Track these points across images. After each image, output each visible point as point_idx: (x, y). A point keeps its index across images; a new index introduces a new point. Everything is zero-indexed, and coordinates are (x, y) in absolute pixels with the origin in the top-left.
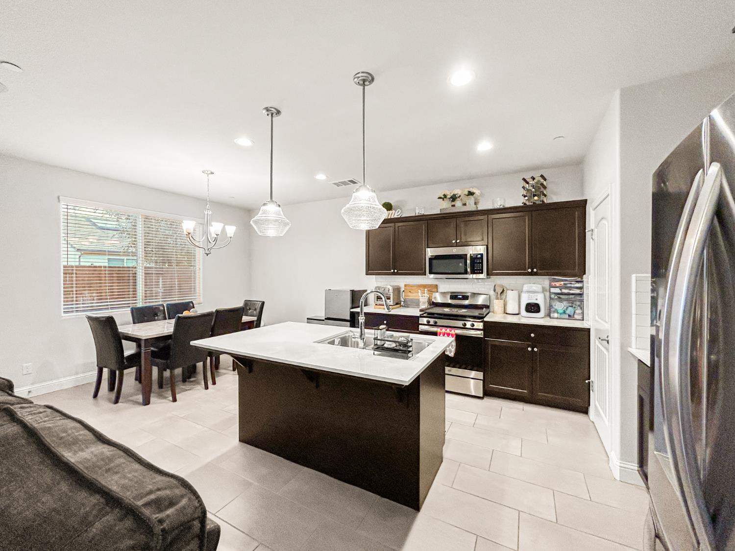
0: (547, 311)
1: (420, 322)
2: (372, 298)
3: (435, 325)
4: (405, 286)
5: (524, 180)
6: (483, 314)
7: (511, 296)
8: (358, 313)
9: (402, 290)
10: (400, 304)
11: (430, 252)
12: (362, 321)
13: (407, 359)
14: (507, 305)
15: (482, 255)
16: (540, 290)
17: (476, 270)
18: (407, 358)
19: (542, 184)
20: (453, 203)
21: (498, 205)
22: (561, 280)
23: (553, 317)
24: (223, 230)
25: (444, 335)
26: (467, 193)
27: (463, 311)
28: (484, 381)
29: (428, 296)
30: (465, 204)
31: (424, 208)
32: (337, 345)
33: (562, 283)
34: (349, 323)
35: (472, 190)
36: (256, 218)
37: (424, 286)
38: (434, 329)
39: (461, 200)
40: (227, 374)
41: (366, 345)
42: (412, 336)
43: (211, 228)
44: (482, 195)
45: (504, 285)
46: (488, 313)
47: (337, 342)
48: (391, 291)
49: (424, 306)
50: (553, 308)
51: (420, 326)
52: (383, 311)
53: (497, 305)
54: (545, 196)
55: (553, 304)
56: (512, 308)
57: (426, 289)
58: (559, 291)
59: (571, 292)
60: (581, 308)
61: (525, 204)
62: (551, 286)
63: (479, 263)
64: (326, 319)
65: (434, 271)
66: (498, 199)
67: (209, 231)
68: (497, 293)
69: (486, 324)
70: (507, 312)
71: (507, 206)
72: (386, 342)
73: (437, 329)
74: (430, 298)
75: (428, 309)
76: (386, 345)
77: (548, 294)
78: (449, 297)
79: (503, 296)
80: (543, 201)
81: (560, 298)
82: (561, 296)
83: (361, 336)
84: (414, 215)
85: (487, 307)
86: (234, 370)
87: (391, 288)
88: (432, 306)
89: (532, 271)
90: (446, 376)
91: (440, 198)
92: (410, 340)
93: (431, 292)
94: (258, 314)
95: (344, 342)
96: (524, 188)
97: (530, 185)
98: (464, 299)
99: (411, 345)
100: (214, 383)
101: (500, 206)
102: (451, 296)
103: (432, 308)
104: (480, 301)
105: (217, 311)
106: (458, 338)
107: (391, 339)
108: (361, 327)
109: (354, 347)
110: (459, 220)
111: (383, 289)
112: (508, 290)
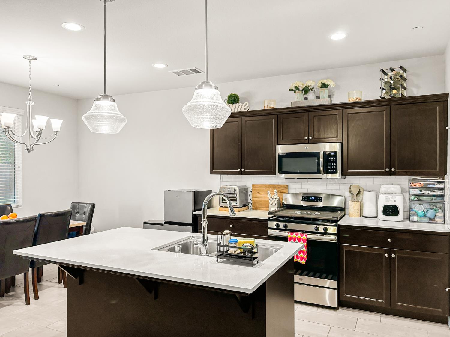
0: (406, 214)
1: (269, 226)
2: (216, 201)
3: (285, 229)
4: (253, 186)
5: (382, 71)
6: (337, 218)
7: (368, 197)
8: (201, 216)
9: (249, 191)
10: (248, 206)
11: (280, 149)
12: (204, 225)
13: (252, 267)
14: (364, 209)
15: (336, 153)
16: (400, 191)
17: (330, 169)
18: (252, 265)
19: (401, 76)
20: (305, 96)
21: (353, 98)
22: (421, 181)
23: (412, 220)
24: (49, 124)
25: (295, 240)
26: (320, 85)
27: (316, 214)
28: (338, 290)
29: (278, 197)
30: (318, 97)
31: (275, 101)
32: (178, 252)
33: (422, 183)
34: (191, 227)
35: (327, 82)
36: (88, 114)
37: (274, 187)
38: (285, 234)
39: (315, 92)
40: (52, 287)
41: (209, 252)
42: (258, 241)
43: (33, 121)
44: (337, 87)
45: (360, 185)
46: (344, 216)
47: (177, 249)
48: (238, 191)
49: (273, 208)
50: (412, 210)
51: (269, 231)
52: (228, 213)
53: (353, 208)
54: (405, 88)
55: (413, 207)
56: (369, 210)
57: (275, 190)
58: (419, 192)
59: (432, 193)
60: (442, 211)
61: (383, 98)
62: (410, 187)
63: (333, 162)
64: (165, 223)
65: (284, 170)
66: (355, 91)
67: (32, 124)
68: (353, 194)
69: (340, 227)
70: (364, 215)
71: (364, 99)
72: (230, 248)
73: (287, 233)
74: (281, 200)
75: (278, 211)
76: (229, 252)
77: (407, 195)
78: (301, 198)
79: (359, 198)
80: (402, 95)
81: (419, 199)
82: (421, 198)
83: (204, 242)
84: (263, 109)
85: (342, 209)
86: (59, 282)
87: (237, 189)
88: (282, 209)
89: (390, 170)
90: (295, 285)
91: (291, 90)
92: (255, 246)
93: (281, 192)
94: (87, 218)
95: (185, 249)
96: (382, 80)
97: (389, 77)
98: (317, 201)
99: (256, 251)
100: (37, 297)
101: (356, 99)
102: (303, 197)
103: (282, 210)
104: (336, 202)
105: (41, 216)
106: (311, 244)
107: (235, 245)
108: (204, 232)
109: (197, 255)
110: (312, 114)
111: (229, 190)
112: (365, 191)
